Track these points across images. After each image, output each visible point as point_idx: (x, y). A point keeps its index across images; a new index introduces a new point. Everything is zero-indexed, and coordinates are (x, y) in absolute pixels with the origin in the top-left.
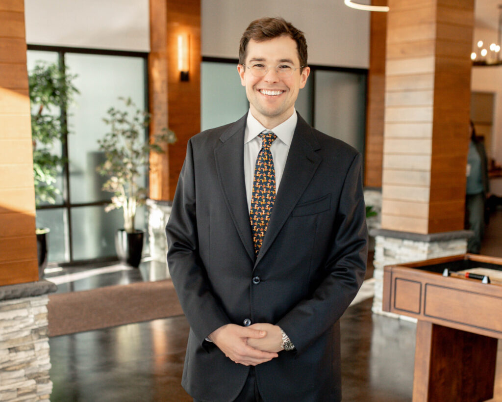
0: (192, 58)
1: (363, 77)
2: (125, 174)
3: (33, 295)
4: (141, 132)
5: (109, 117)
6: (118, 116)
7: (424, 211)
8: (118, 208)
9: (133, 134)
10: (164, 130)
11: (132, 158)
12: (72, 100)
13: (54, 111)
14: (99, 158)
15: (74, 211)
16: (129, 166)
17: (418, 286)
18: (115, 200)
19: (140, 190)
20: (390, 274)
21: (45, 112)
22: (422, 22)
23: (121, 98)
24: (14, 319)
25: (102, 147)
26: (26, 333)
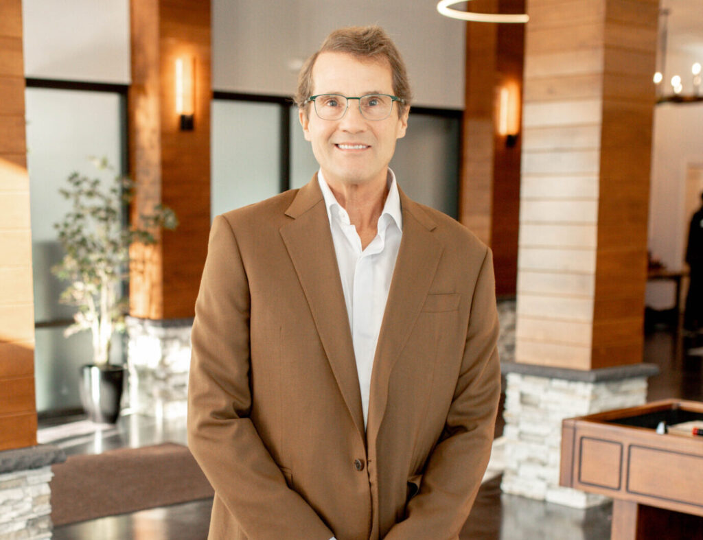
0: (198, 93)
1: (455, 123)
2: (96, 278)
3: (31, 468)
5: (70, 187)
6: (86, 187)
7: (585, 335)
8: (84, 331)
9: (109, 214)
10: (155, 207)
17: (617, 448)
18: (79, 317)
20: (571, 431)
22: (582, 46)
23: (92, 157)
24: (4, 504)
25: (63, 234)
26: (21, 525)
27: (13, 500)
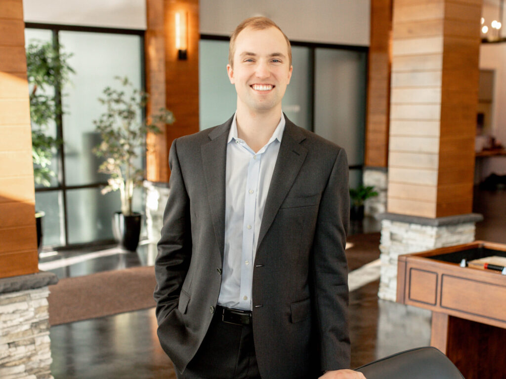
0: (190, 36)
1: (364, 55)
2: (122, 156)
3: (33, 288)
4: (138, 112)
5: (105, 97)
6: (115, 96)
7: (431, 194)
8: (115, 191)
9: (130, 114)
10: (161, 110)
11: (128, 139)
12: (67, 80)
13: (49, 91)
14: (95, 139)
15: (69, 193)
16: (126, 147)
17: (434, 276)
18: (111, 182)
19: (138, 172)
20: (404, 264)
21: (39, 92)
23: (117, 78)
24: (14, 312)
25: (99, 127)
26: (26, 327)
27: (20, 310)
